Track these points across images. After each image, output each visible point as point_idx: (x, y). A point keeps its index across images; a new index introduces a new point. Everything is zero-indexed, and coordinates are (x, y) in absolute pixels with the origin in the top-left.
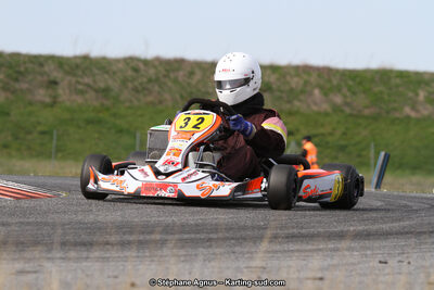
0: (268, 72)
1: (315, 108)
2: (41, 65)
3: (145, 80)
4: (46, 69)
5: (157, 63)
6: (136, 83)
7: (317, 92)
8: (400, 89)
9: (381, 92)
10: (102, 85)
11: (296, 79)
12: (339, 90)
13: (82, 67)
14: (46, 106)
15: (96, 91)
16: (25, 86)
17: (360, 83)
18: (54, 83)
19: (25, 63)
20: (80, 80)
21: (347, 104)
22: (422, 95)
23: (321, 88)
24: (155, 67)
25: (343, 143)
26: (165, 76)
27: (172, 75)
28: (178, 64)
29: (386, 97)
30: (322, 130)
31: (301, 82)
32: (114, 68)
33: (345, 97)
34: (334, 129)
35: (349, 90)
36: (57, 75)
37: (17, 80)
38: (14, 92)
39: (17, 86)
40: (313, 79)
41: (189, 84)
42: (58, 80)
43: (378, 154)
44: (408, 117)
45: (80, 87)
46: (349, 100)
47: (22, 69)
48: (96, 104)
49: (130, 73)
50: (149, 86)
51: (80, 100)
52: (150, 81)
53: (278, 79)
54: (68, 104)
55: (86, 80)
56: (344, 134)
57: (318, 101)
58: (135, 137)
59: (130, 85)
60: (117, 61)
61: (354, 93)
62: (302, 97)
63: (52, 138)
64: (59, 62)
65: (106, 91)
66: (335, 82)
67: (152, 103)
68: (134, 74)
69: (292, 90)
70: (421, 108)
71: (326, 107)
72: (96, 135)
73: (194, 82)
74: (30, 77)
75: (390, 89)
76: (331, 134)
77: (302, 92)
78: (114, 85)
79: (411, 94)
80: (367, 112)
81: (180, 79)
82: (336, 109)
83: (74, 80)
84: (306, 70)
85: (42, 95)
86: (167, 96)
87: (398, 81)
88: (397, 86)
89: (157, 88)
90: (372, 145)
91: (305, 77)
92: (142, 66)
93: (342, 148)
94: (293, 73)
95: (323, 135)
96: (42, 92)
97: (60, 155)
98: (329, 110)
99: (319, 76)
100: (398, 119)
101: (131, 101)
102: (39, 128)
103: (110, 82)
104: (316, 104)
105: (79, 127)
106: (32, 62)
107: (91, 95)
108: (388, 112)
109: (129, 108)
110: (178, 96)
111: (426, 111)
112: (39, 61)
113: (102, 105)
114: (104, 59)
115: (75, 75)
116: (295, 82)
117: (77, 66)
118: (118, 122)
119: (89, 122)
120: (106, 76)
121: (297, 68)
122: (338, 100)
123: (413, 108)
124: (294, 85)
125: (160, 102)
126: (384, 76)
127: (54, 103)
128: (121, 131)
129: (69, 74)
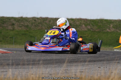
0: (70, 20)
1: (83, 30)
2: (10, 20)
3: (38, 23)
4: (11, 21)
5: (41, 19)
6: (35, 24)
7: (83, 25)
8: (106, 24)
9: (101, 25)
10: (26, 25)
11: (78, 22)
12: (89, 25)
13: (21, 20)
14: (11, 30)
15: (25, 26)
16: (5, 25)
17: (95, 23)
18: (13, 24)
19: (5, 19)
20: (20, 23)
21: (92, 29)
22: (111, 26)
23: (85, 24)
24: (40, 20)
25: (90, 39)
26: (43, 22)
27: (45, 22)
28: (46, 19)
30: (85, 35)
32: (29, 20)
33: (91, 26)
34: (88, 35)
35: (92, 24)
36: (14, 22)
37: (3, 24)
38: (3, 27)
39: (4, 25)
40: (82, 22)
41: (49, 24)
43: (99, 41)
44: (108, 32)
45: (20, 25)
46: (92, 27)
47: (5, 21)
48: (25, 30)
49: (34, 21)
50: (39, 25)
51: (20, 29)
52: (39, 23)
53: (73, 22)
54: (17, 30)
55: (22, 23)
56: (91, 36)
58: (35, 38)
60: (30, 18)
62: (79, 27)
63: (13, 39)
64: (15, 19)
66: (88, 23)
67: (40, 29)
68: (35, 22)
69: (77, 25)
70: (111, 29)
71: (86, 29)
72: (25, 38)
73: (51, 23)
74: (7, 23)
75: (103, 24)
76: (87, 36)
77: (80, 25)
79: (109, 26)
80: (97, 30)
81: (47, 23)
82: (89, 30)
83: (19, 23)
85: (10, 27)
86: (43, 27)
87: (105, 22)
88: (105, 23)
89: (41, 25)
90: (98, 39)
91: (80, 21)
92: (37, 20)
94: (77, 20)
95: (85, 37)
97: (15, 43)
98: (87, 30)
99: (84, 21)
100: (105, 32)
101: (34, 29)
103: (28, 24)
104: (83, 28)
105: (20, 36)
106: (7, 19)
107: (23, 27)
108: (103, 31)
109: (34, 30)
110: (46, 27)
111: (113, 30)
112: (9, 19)
114: (27, 18)
115: (19, 22)
117: (19, 20)
119: (23, 34)
120: (27, 22)
122: (89, 27)
123: (109, 29)
124: (77, 24)
125: (42, 29)
126: (101, 21)
127: (13, 29)
128: (31, 37)
129: (17, 22)
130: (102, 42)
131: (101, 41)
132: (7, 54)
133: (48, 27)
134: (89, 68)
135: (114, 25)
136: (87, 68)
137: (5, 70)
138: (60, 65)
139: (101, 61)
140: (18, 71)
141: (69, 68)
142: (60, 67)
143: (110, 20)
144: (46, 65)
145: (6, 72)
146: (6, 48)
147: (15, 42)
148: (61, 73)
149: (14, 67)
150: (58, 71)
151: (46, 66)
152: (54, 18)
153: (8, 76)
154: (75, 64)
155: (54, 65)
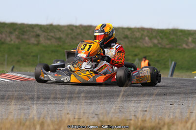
0: (127, 30)
1: (146, 45)
2: (33, 28)
3: (76, 34)
4: (35, 30)
5: (80, 27)
6: (72, 36)
7: (147, 38)
8: (181, 37)
9: (174, 38)
10: (58, 36)
12: (156, 37)
13: (50, 29)
14: (35, 45)
15: (56, 39)
16: (26, 37)
17: (165, 35)
18: (38, 36)
19: (26, 27)
21: (159, 43)
22: (190, 39)
23: (149, 37)
24: (80, 29)
25: (157, 59)
26: (84, 32)
27: (87, 32)
29: (175, 40)
30: (149, 54)
31: (140, 34)
32: (63, 29)
33: (158, 40)
34: (154, 54)
35: (160, 37)
36: (39, 32)
37: (23, 34)
38: (22, 39)
39: (23, 37)
40: (145, 33)
42: (40, 34)
43: (171, 63)
44: (185, 49)
45: (49, 37)
46: (160, 41)
47: (25, 30)
48: (56, 44)
49: (69, 31)
50: (78, 36)
51: (49, 42)
52: (78, 34)
53: (131, 33)
54: (44, 44)
55: (52, 34)
56: (158, 55)
57: (147, 42)
59: (70, 36)
60: (64, 26)
61: (162, 39)
62: (141, 41)
63: (37, 58)
64: (40, 27)
65: (60, 39)
66: (154, 34)
68: (71, 32)
69: (136, 38)
70: (190, 45)
71: (150, 44)
74: (28, 33)
75: (177, 37)
76: (153, 56)
77: (141, 38)
78: (63, 36)
79: (186, 39)
80: (167, 46)
81: (90, 33)
82: (155, 45)
83: (46, 34)
84: (142, 29)
85: (33, 40)
87: (180, 34)
89: (81, 37)
90: (170, 60)
91: (142, 32)
92: (74, 29)
93: (158, 61)
94: (137, 31)
95: (149, 56)
98: (152, 46)
99: (148, 32)
100: (180, 49)
101: (70, 43)
102: (33, 54)
103: (61, 35)
105: (49, 54)
106: (29, 27)
107: (53, 40)
108: (176, 47)
109: (69, 45)
111: (192, 46)
112: (32, 27)
113: (58, 44)
114: (59, 26)
115: (47, 32)
116: (138, 34)
117: (48, 29)
119: (53, 51)
120: (60, 33)
121: (138, 29)
122: (156, 41)
123: (187, 45)
124: (137, 36)
126: (175, 32)
127: (38, 43)
129: (44, 31)
130: (175, 64)
131: (173, 63)
132: (28, 82)
134: (156, 104)
135: (194, 39)
136: (152, 105)
137: (26, 107)
138: (111, 100)
139: (174, 94)
140: (46, 109)
141: (125, 105)
142: (110, 103)
143: (189, 31)
144: (89, 99)
145: (28, 110)
146: (27, 72)
148: (113, 112)
149: (39, 102)
150: (108, 109)
151: (89, 101)
153: (31, 116)
154: (135, 99)
155: (101, 100)
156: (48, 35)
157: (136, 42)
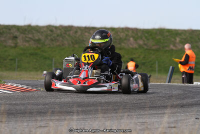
1: (131, 46)
2: (10, 30)
3: (55, 35)
4: (12, 31)
5: (61, 28)
6: (52, 37)
7: (131, 39)
8: (169, 37)
9: (160, 39)
10: (37, 38)
11: (122, 34)
12: (141, 39)
13: (28, 30)
14: (12, 47)
15: (34, 40)
16: (3, 39)
17: (151, 35)
18: (16, 37)
19: (2, 29)
20: (27, 36)
21: (145, 44)
22: (178, 40)
23: (133, 37)
24: (60, 30)
25: (143, 61)
26: (64, 33)
27: (68, 33)
28: (69, 29)
29: (162, 41)
30: (134, 56)
31: (125, 35)
32: (42, 30)
33: (144, 41)
34: (140, 56)
35: (146, 37)
36: (17, 34)
40: (130, 33)
41: (75, 37)
42: (17, 36)
44: (172, 50)
45: (27, 39)
46: (146, 42)
47: (1, 31)
48: (35, 46)
49: (49, 32)
50: (58, 38)
51: (27, 45)
52: (58, 36)
53: (115, 34)
54: (22, 47)
55: (30, 36)
56: (144, 57)
57: (132, 43)
58: (52, 61)
59: (49, 38)
60: (43, 27)
61: (148, 40)
62: (125, 42)
63: (15, 62)
64: (18, 28)
65: (39, 40)
66: (139, 35)
67: (59, 46)
68: (51, 33)
69: (120, 39)
70: (177, 45)
71: (135, 46)
72: (35, 60)
73: (77, 36)
74: (5, 35)
75: (164, 37)
76: (138, 58)
77: (125, 39)
78: (43, 38)
79: (173, 39)
80: (154, 48)
81: (71, 34)
82: (140, 46)
83: (24, 36)
84: (127, 29)
85: (10, 43)
86: (66, 42)
87: (167, 34)
88: (167, 36)
89: (61, 39)
90: (157, 62)
91: (126, 33)
92: (54, 29)
93: (144, 64)
94: (121, 31)
95: (135, 58)
96: (10, 41)
97: (19, 69)
98: (137, 47)
99: (133, 32)
100: (167, 50)
101: (50, 45)
102: (10, 58)
103: (40, 37)
105: (27, 57)
106: (6, 28)
107: (32, 42)
108: (163, 48)
109: (49, 48)
110: (70, 42)
111: (180, 47)
112: (9, 28)
113: (37, 47)
114: (37, 26)
115: (24, 34)
116: (122, 35)
117: (26, 30)
118: (44, 54)
119: (32, 54)
120: (39, 34)
121: (123, 29)
122: (141, 42)
123: (174, 46)
124: (121, 36)
125: (63, 45)
126: (161, 31)
127: (16, 46)
128: (46, 58)
129: (22, 33)
130: (173, 69)
131: (171, 67)
133: (72, 42)
135: (181, 39)
143: (176, 30)
147: (18, 67)
152: (83, 27)
156: (27, 37)
157: (120, 44)
